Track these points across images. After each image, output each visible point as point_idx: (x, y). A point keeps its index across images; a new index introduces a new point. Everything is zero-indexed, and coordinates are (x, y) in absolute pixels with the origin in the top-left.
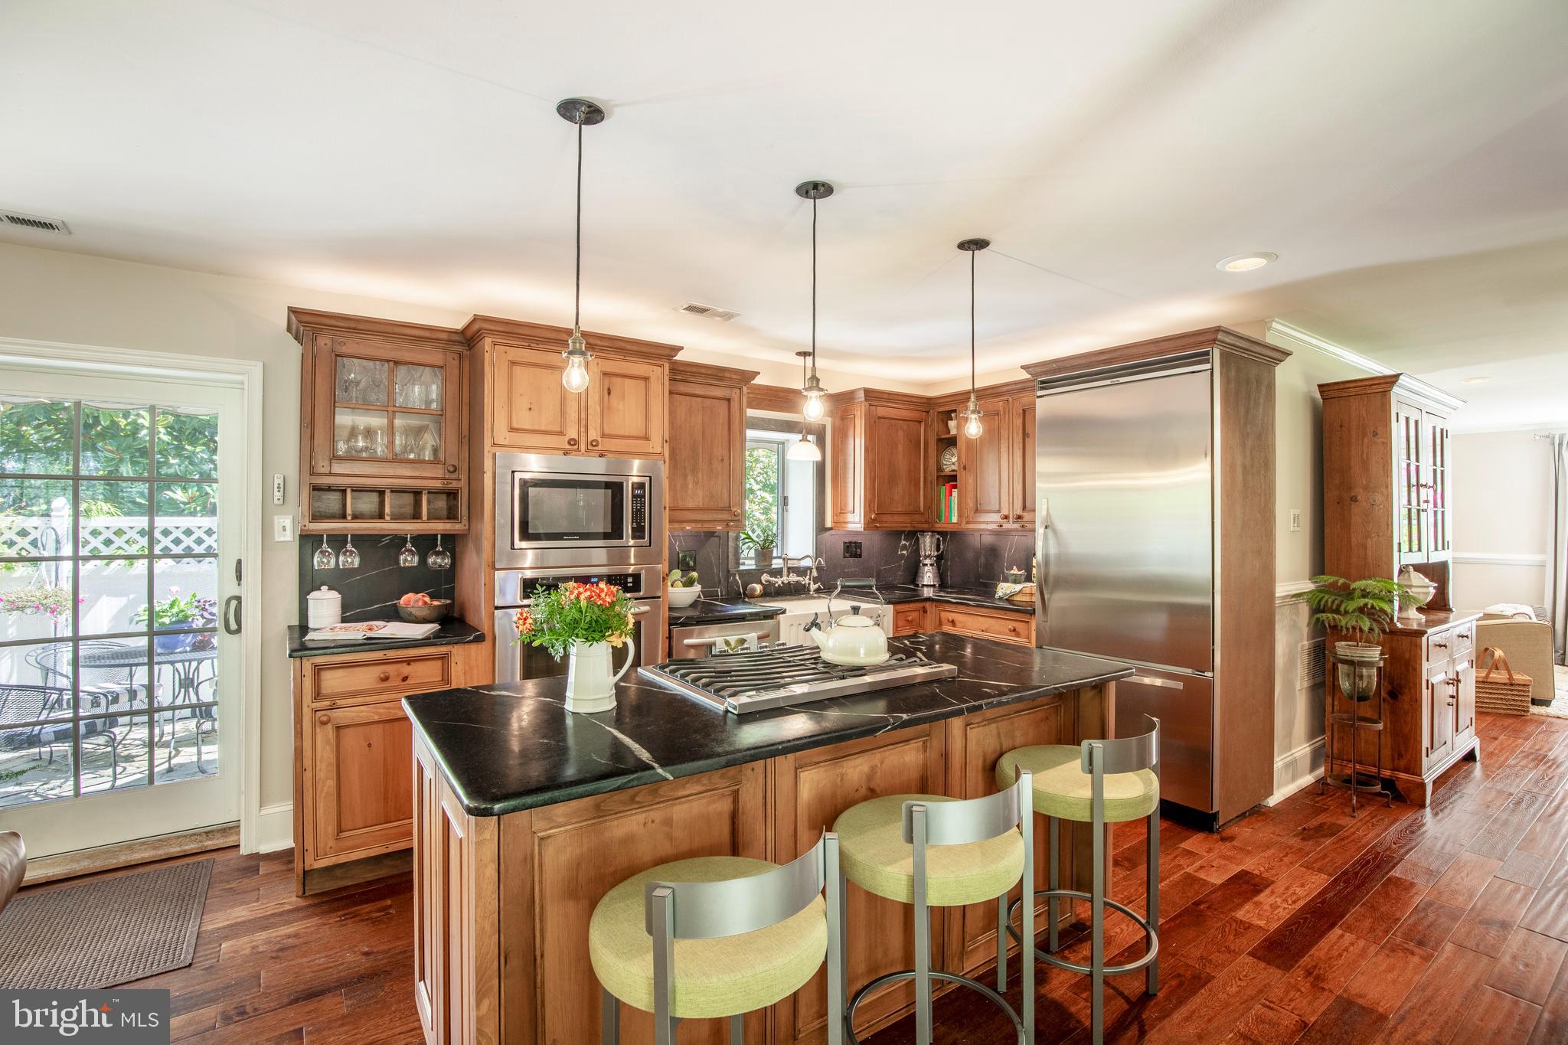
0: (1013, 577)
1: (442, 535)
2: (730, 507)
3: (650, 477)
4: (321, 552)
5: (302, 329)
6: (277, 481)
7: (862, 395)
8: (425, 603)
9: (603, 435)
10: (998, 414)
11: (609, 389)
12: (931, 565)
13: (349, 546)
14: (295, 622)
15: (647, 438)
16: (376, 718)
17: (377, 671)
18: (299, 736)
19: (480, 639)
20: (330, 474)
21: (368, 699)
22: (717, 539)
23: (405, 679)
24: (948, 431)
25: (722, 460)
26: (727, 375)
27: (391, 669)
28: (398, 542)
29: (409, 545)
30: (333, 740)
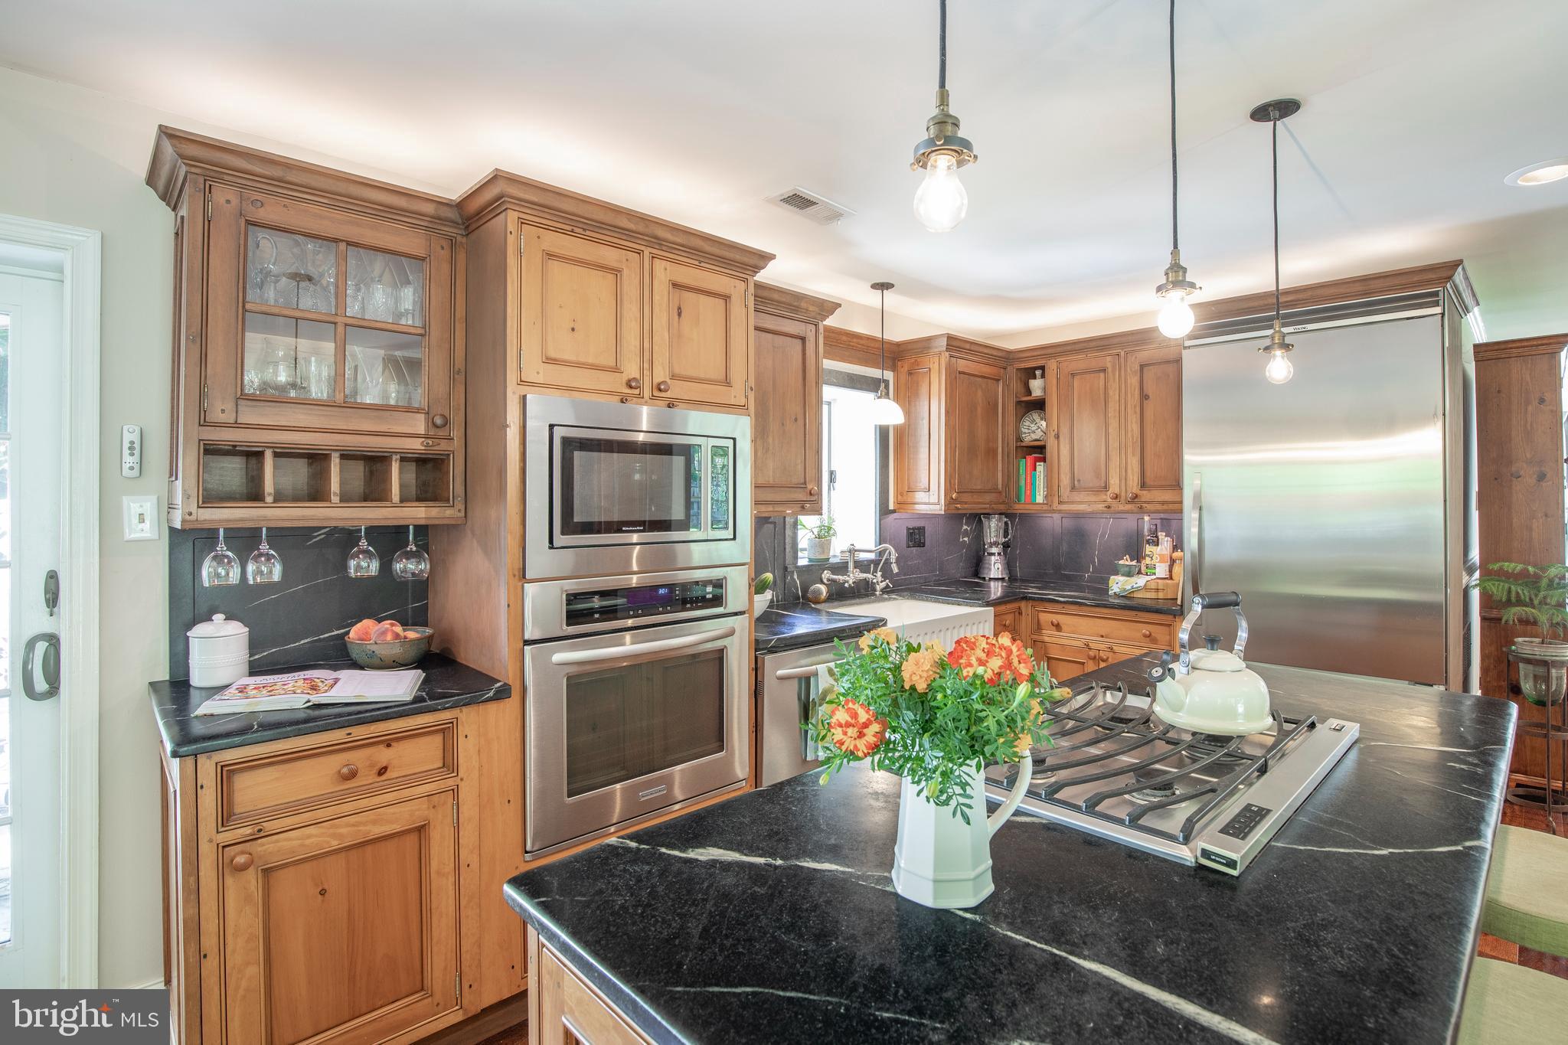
0: (1127, 569)
1: (416, 527)
2: (805, 483)
3: (734, 439)
4: (215, 558)
5: (183, 169)
6: (127, 438)
7: (944, 342)
8: (397, 636)
9: (673, 377)
10: (1104, 370)
11: (679, 308)
12: (999, 554)
13: (264, 547)
14: (163, 674)
15: (727, 382)
16: (335, 844)
17: (335, 763)
18: (193, 897)
19: (504, 693)
20: (236, 425)
21: (321, 814)
22: (772, 526)
23: (382, 771)
24: (1029, 392)
25: (796, 420)
26: (803, 305)
27: (357, 758)
28: (345, 539)
29: (363, 543)
30: (258, 896)
